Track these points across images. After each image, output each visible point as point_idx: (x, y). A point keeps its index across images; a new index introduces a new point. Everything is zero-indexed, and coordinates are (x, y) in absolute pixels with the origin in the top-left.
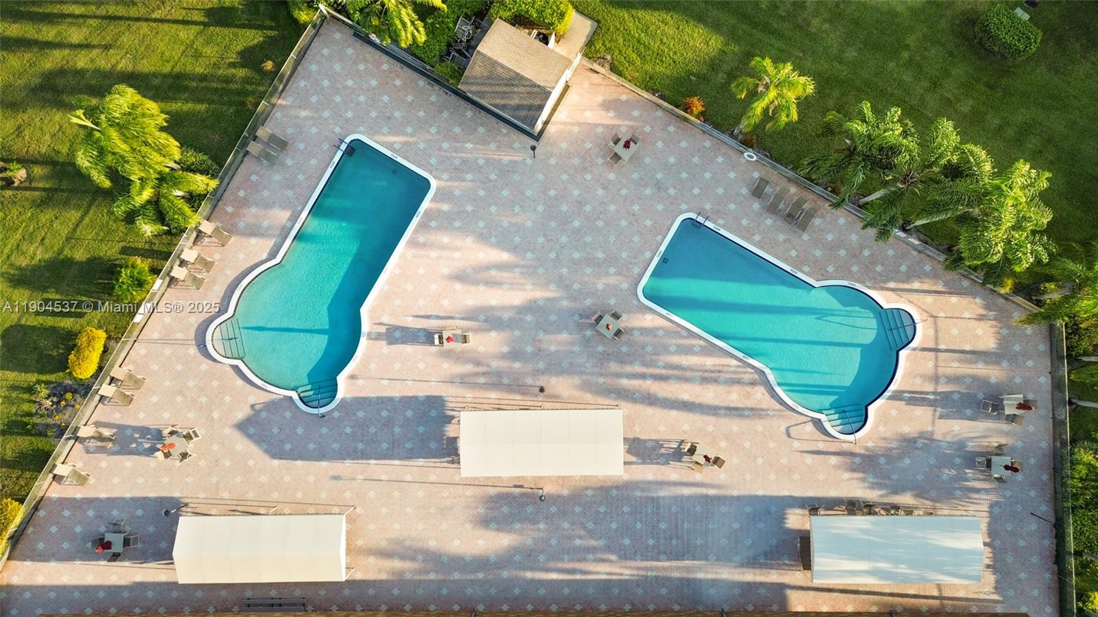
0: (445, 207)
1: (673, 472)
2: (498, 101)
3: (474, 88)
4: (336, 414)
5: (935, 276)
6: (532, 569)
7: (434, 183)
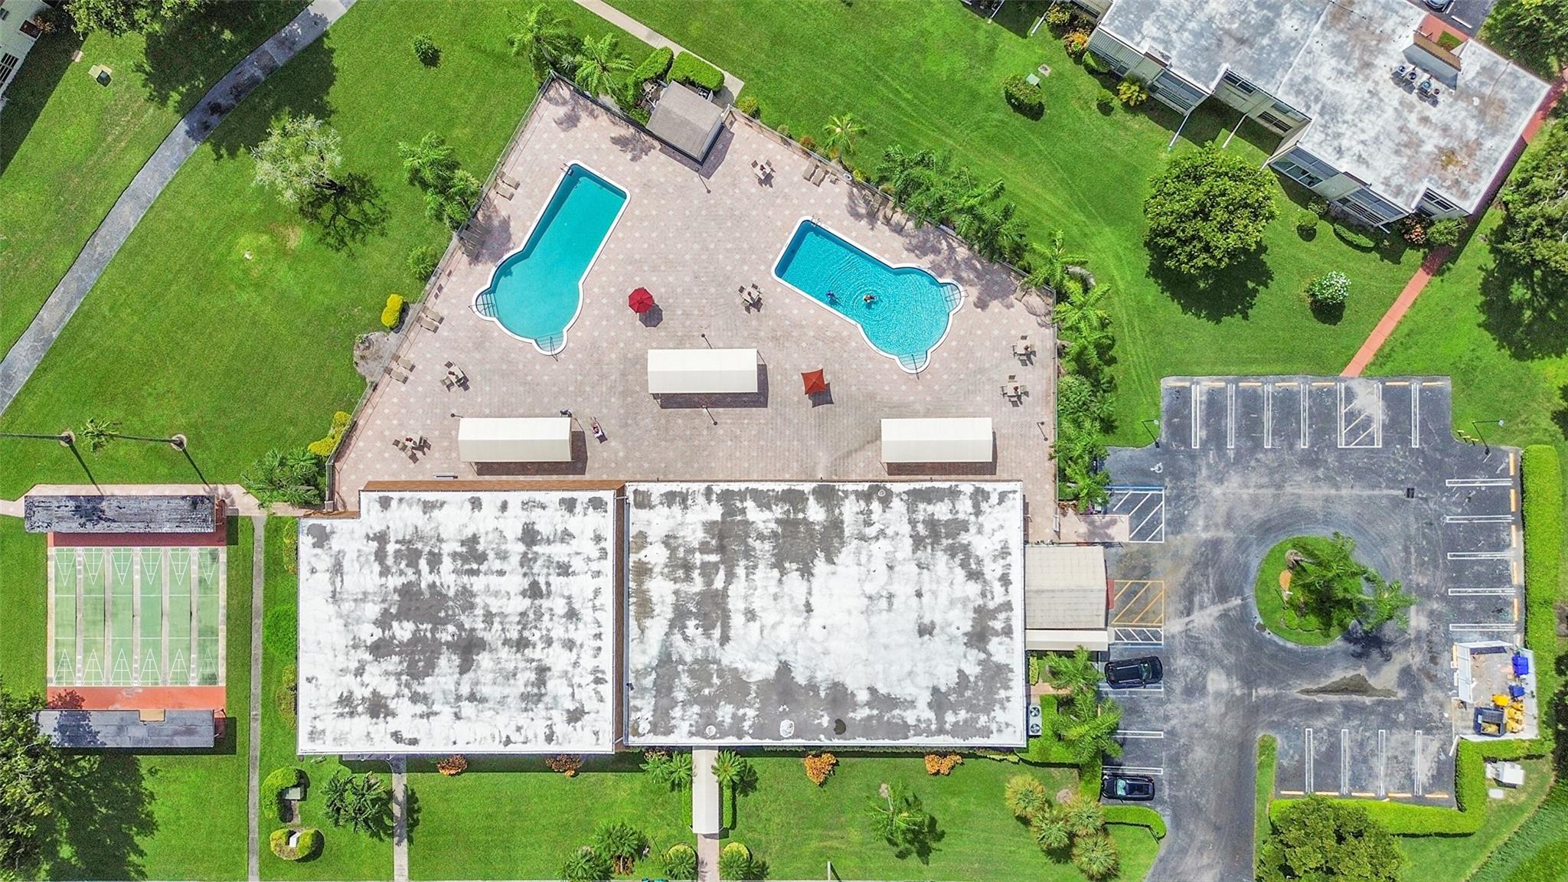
0: (637, 212)
7: (629, 194)
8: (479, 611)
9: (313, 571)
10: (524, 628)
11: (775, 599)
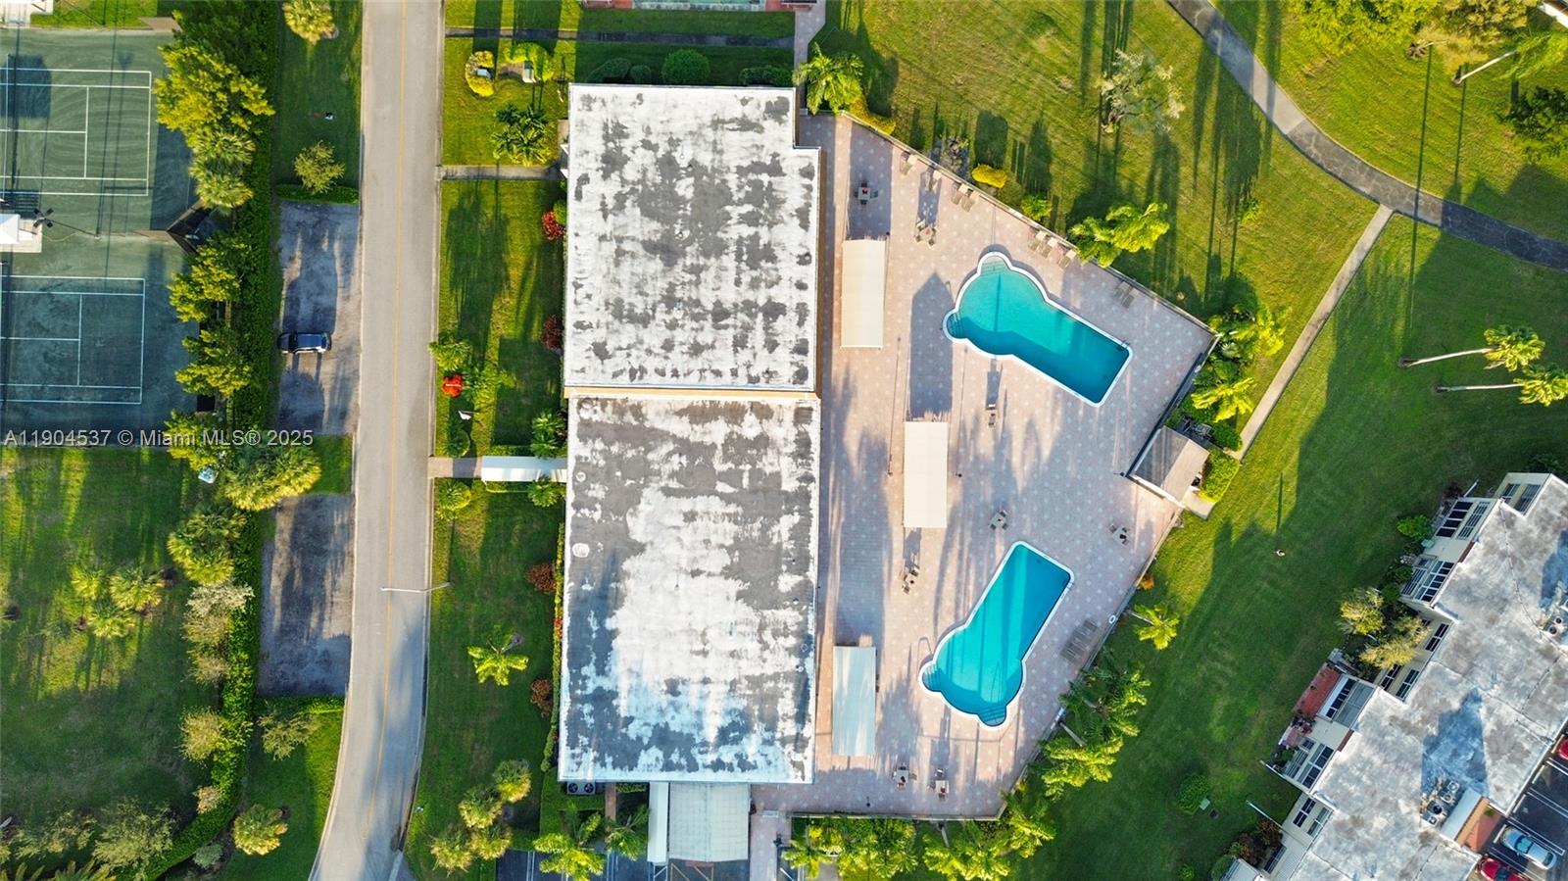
0: (1081, 412)
1: (898, 560)
2: (1154, 453)
3: (1164, 436)
4: (942, 338)
5: (1027, 742)
6: (836, 465)
7: (1098, 405)
8: (702, 261)
9: (744, 102)
10: (684, 303)
11: (704, 541)
